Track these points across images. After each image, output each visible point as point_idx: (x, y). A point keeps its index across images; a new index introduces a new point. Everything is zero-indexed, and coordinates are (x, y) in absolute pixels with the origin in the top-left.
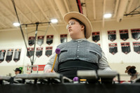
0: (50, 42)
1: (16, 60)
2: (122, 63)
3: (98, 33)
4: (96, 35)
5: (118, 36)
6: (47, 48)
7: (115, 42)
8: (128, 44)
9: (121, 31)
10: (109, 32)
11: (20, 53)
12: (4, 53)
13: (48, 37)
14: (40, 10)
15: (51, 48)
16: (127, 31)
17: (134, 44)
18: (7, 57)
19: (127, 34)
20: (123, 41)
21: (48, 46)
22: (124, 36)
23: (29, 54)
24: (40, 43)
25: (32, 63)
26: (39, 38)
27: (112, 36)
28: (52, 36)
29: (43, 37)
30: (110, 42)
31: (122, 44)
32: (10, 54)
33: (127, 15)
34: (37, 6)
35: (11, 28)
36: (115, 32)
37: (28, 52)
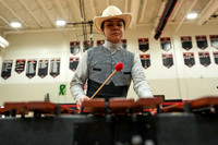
1: (54, 75)
2: (202, 78)
3: (169, 39)
5: (194, 43)
7: (191, 51)
8: (207, 54)
9: (197, 38)
10: (182, 39)
11: (59, 64)
12: (35, 65)
13: (99, 42)
16: (204, 37)
17: (215, 54)
18: (40, 70)
19: (206, 41)
20: (200, 51)
22: (202, 43)
27: (187, 44)
29: (92, 43)
30: (185, 51)
31: (200, 54)
32: (44, 66)
33: (215, 16)
36: (190, 38)
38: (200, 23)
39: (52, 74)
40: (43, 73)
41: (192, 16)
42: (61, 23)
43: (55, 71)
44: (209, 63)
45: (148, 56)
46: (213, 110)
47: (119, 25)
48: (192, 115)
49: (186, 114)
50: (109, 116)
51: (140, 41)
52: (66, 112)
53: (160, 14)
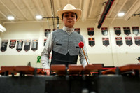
2: (127, 53)
3: (106, 29)
5: (122, 31)
7: (120, 36)
8: (130, 38)
9: (124, 28)
10: (115, 28)
16: (129, 28)
17: (135, 38)
19: (130, 30)
20: (126, 36)
22: (127, 31)
27: (118, 32)
30: (117, 36)
31: (126, 38)
36: (120, 28)
38: (126, 19)
39: (33, 49)
40: (27, 48)
41: (121, 15)
42: (39, 17)
43: (35, 47)
44: (132, 44)
45: (94, 39)
46: (134, 73)
47: (73, 16)
48: (121, 76)
49: (117, 75)
50: (68, 76)
51: (89, 29)
52: (40, 73)
53: (101, 13)
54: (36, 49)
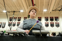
0: (19, 20)
1: (3, 27)
3: (41, 18)
4: (40, 18)
5: (49, 19)
6: (18, 23)
7: (48, 22)
8: (53, 23)
9: (50, 17)
10: (45, 18)
11: (5, 24)
13: (18, 18)
14: (16, 6)
15: (20, 23)
16: (53, 17)
17: (56, 23)
19: (53, 19)
21: (18, 22)
23: (9, 25)
24: (15, 20)
25: (11, 29)
26: (14, 18)
27: (47, 19)
28: (20, 18)
29: (16, 18)
31: (51, 23)
33: (53, 11)
34: (15, 4)
35: (2, 13)
36: (48, 18)
37: (9, 24)
43: (4, 26)
54: (4, 27)
